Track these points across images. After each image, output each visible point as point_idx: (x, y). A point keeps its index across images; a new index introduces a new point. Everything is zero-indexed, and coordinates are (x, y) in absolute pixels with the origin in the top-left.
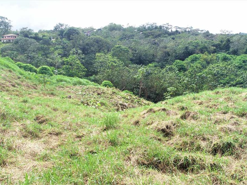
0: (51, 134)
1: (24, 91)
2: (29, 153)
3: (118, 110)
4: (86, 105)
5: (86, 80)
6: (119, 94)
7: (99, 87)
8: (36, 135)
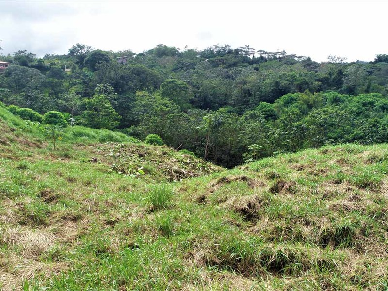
0: (65, 218)
1: (20, 152)
2: (30, 250)
3: (171, 180)
4: (120, 172)
5: (121, 134)
6: (172, 155)
7: (142, 144)
8: (41, 221)
